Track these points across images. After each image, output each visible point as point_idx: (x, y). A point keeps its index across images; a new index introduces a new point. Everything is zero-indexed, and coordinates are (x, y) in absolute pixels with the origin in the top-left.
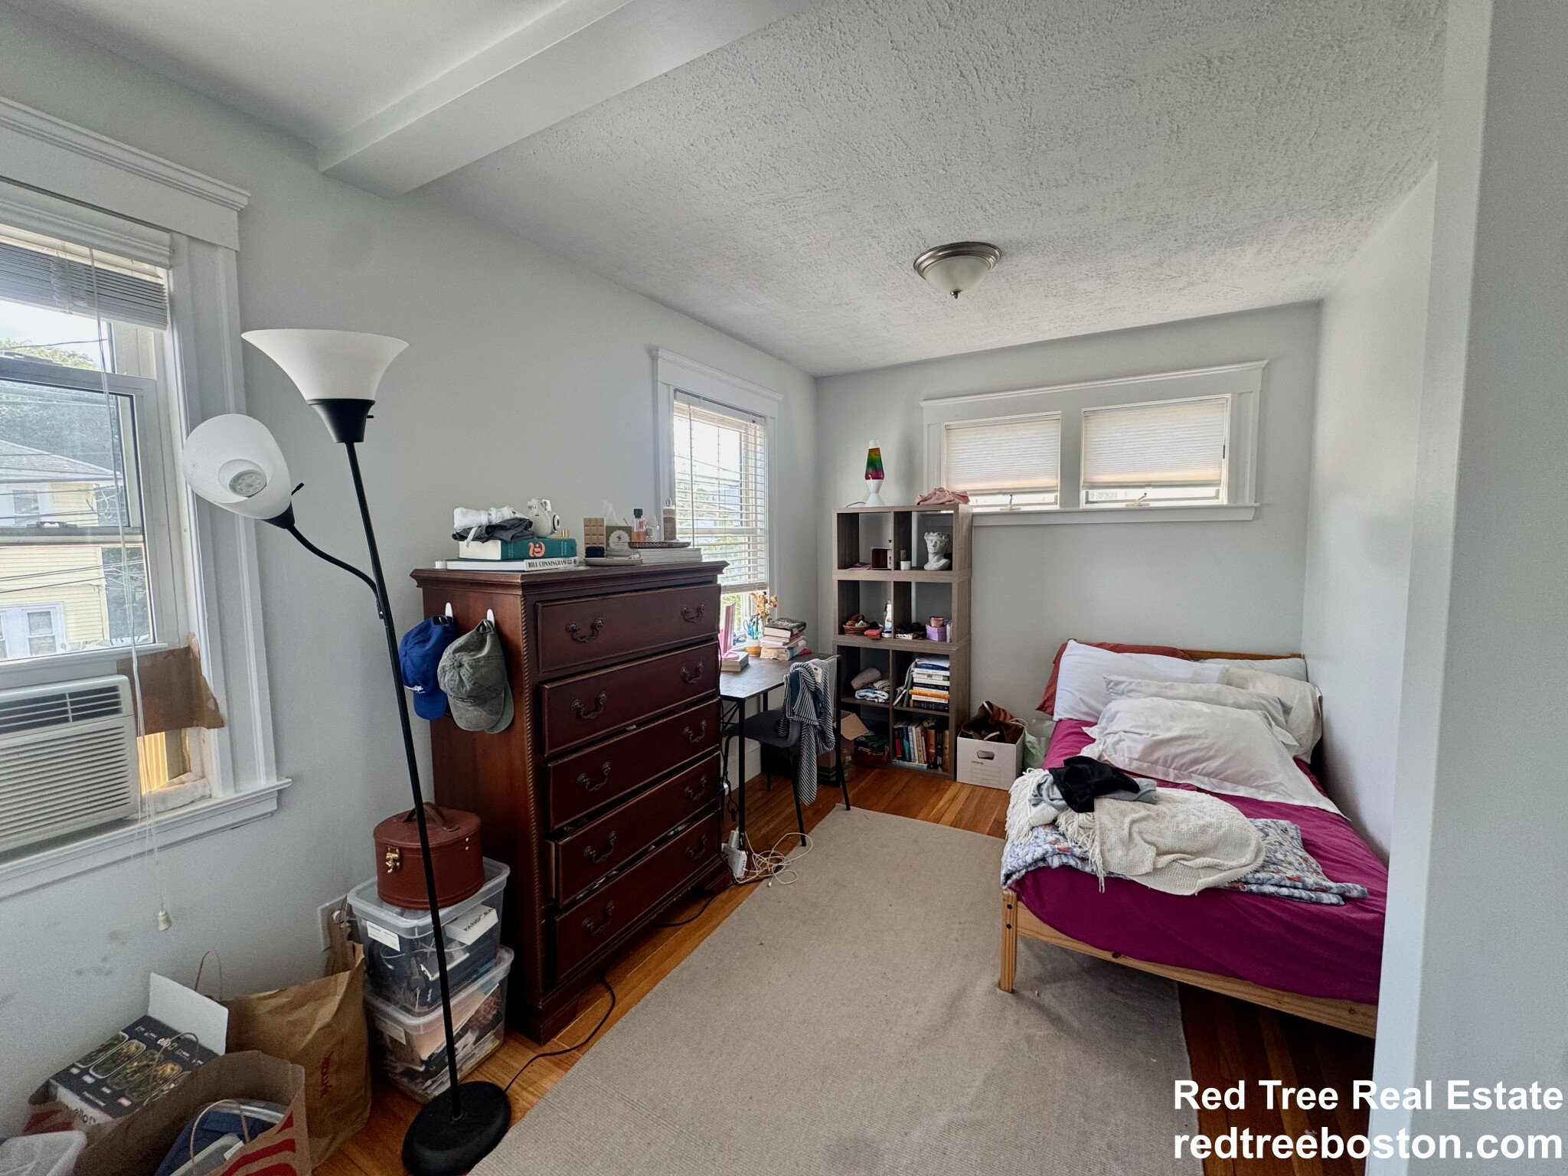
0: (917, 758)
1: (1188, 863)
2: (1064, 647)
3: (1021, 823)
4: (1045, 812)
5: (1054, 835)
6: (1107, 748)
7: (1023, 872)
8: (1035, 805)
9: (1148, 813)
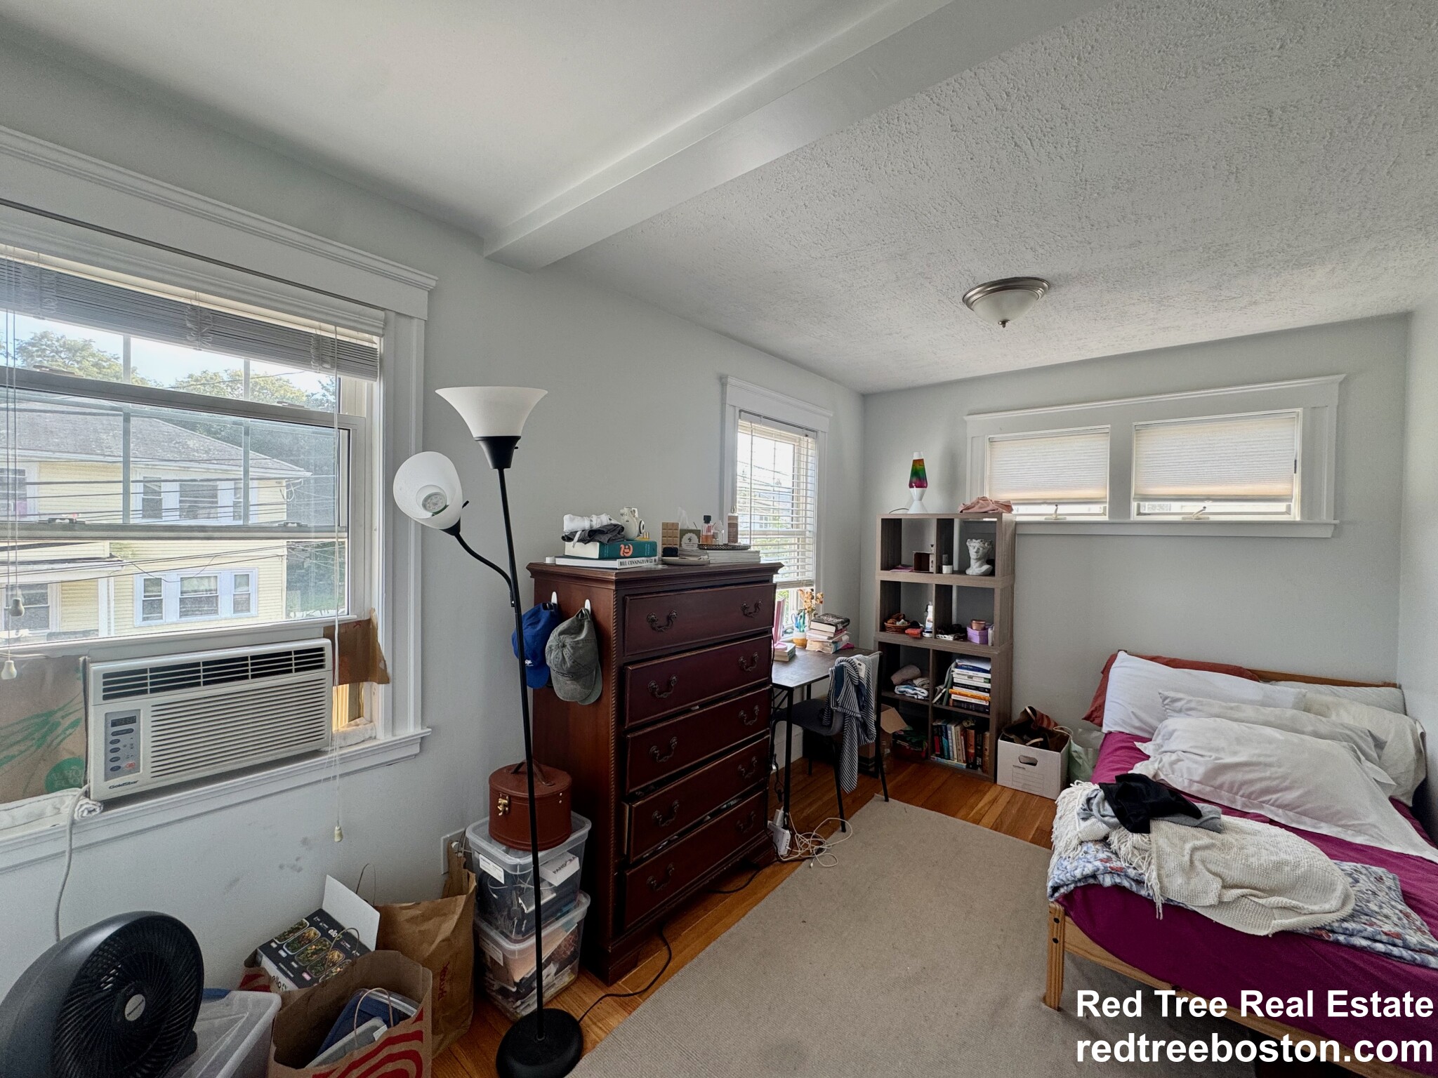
0: (956, 757)
1: (1260, 901)
2: (1112, 659)
3: (1069, 836)
4: (1095, 827)
5: (1106, 853)
6: (1163, 767)
7: (1072, 886)
8: (1084, 819)
9: (1211, 841)
